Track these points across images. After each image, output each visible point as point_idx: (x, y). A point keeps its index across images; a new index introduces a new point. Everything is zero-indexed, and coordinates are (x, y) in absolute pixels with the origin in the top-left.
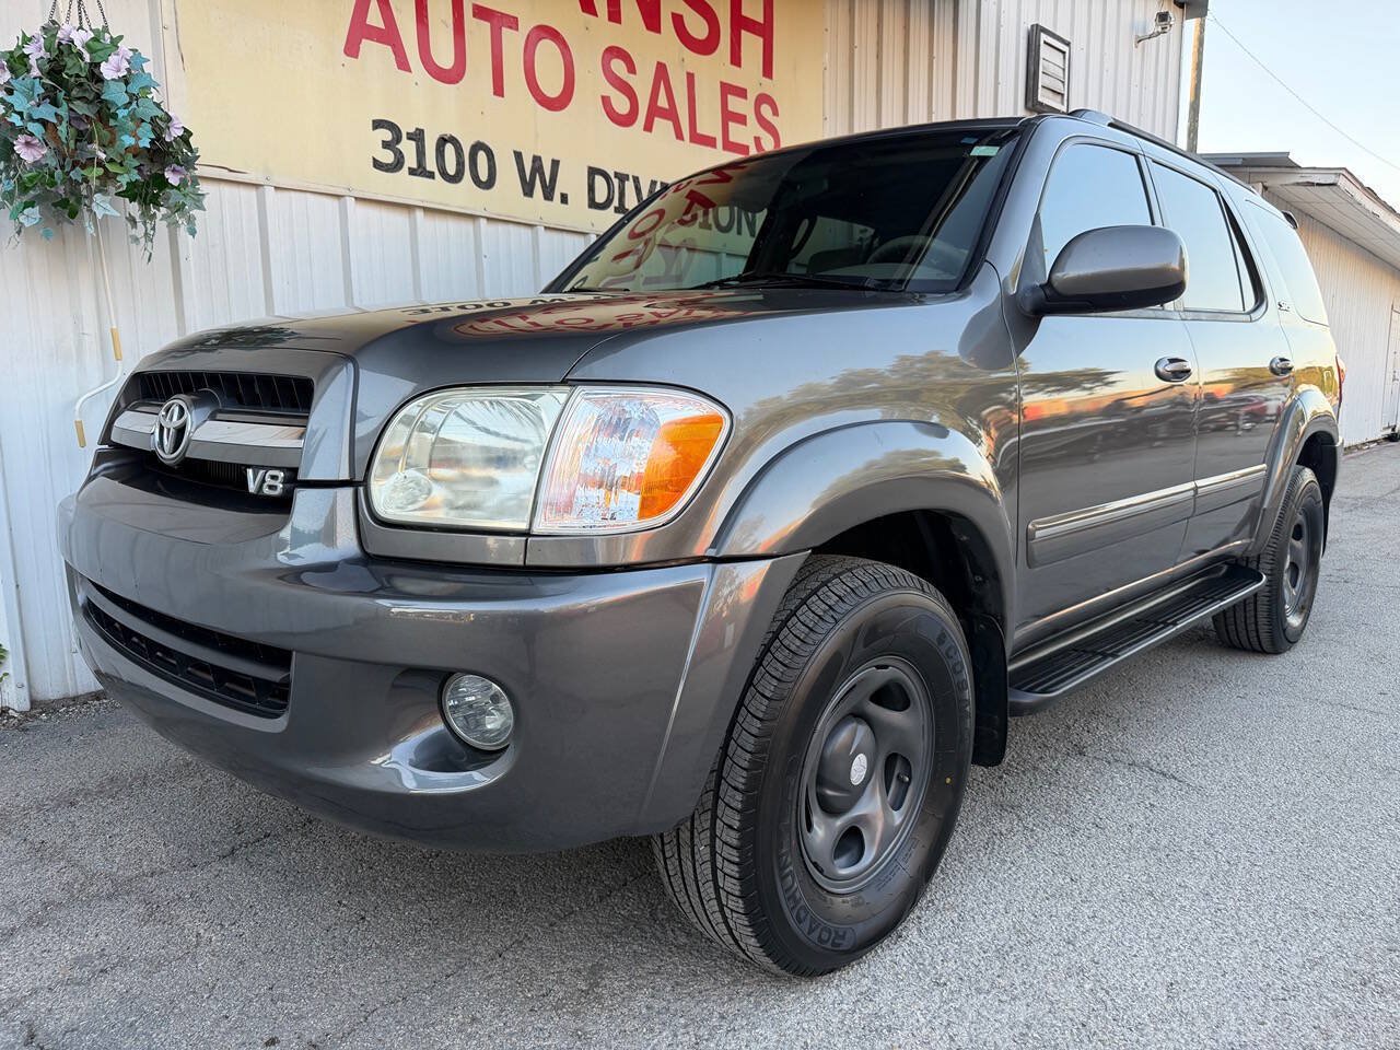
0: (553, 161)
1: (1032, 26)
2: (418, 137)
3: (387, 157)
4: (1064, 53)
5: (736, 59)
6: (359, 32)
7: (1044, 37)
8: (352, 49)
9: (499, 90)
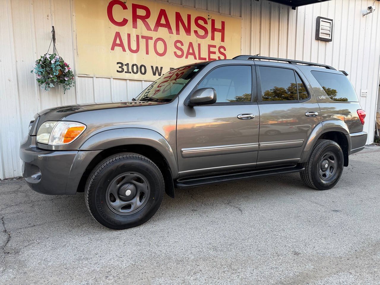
0: (161, 67)
1: (318, 17)
2: (127, 65)
3: (120, 70)
4: (330, 23)
5: (213, 38)
6: (114, 45)
7: (321, 19)
8: (113, 49)
9: (147, 53)
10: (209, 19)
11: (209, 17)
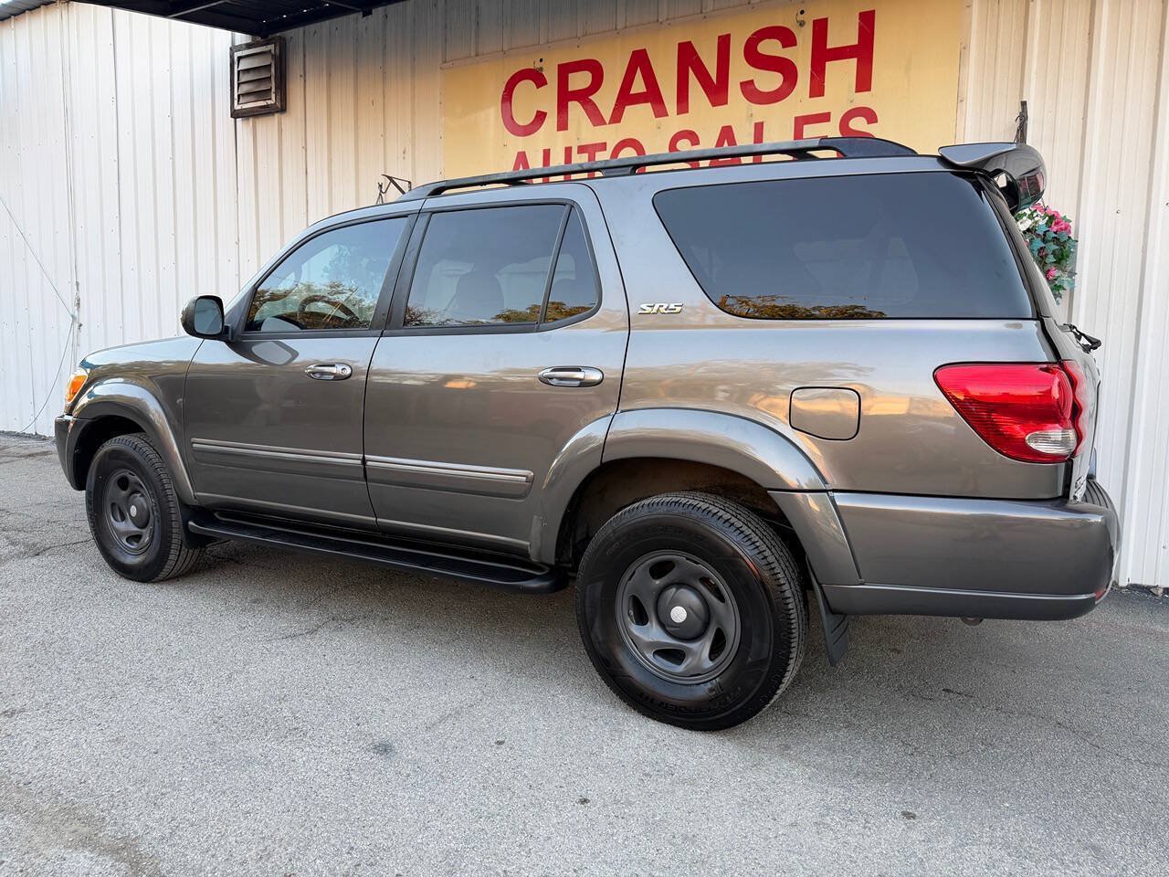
10: (802, 24)
11: (801, 17)
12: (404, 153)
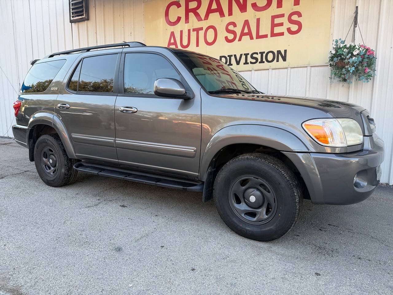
12: (131, 33)
